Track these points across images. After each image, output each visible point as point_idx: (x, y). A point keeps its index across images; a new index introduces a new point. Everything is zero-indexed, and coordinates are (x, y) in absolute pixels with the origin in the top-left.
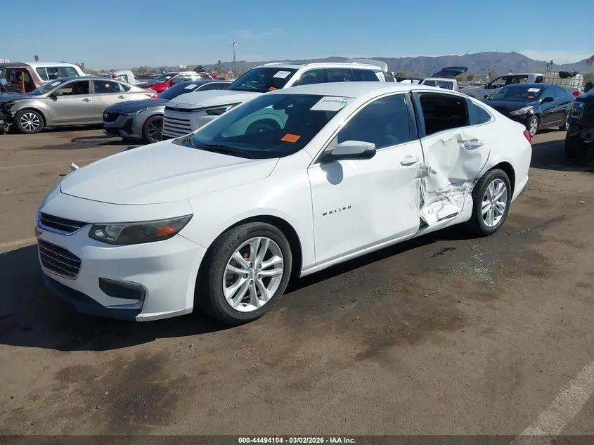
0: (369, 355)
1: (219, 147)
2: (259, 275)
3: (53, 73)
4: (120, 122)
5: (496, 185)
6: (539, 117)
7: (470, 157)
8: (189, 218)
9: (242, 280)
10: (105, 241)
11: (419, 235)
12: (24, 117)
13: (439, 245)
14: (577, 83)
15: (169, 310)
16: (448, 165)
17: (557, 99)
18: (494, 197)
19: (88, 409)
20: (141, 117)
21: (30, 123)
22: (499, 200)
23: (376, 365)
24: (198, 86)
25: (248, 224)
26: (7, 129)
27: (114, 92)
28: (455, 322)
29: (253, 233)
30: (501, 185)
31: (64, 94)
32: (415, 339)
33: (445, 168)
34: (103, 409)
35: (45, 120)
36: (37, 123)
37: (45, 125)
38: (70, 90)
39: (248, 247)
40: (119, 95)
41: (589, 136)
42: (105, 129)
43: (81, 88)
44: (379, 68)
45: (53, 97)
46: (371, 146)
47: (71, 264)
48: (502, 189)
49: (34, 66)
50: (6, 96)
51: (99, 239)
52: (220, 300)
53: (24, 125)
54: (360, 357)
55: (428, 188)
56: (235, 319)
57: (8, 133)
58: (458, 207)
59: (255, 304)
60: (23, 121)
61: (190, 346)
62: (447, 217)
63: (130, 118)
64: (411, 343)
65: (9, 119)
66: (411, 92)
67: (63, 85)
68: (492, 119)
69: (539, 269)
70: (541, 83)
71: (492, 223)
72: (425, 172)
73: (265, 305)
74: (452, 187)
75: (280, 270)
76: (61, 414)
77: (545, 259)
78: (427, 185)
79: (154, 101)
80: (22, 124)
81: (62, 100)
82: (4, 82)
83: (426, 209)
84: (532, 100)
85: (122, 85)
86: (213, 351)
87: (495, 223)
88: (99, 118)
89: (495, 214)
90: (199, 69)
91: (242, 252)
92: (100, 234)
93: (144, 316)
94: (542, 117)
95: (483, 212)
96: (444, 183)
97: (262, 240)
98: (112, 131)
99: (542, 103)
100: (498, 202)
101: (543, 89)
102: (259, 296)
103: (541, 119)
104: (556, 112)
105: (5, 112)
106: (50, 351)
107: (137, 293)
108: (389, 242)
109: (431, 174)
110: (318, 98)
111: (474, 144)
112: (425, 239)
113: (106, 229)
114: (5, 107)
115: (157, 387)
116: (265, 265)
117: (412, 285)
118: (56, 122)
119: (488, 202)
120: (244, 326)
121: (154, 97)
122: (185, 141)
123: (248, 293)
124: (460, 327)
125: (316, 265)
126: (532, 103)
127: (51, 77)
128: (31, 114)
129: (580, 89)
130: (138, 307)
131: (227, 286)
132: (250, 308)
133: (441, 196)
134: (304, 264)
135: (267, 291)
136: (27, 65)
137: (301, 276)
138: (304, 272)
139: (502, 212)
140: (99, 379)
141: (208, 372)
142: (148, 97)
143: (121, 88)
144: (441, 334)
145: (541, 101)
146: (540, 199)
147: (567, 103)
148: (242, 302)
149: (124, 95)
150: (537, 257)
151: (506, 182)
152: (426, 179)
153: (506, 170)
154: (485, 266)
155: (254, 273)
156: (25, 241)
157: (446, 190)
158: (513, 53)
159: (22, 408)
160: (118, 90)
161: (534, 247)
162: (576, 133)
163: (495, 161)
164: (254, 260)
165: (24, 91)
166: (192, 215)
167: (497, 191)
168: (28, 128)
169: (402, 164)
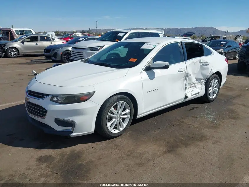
0: (169, 152)
1: (102, 63)
2: (121, 117)
3: (22, 32)
4: (52, 53)
5: (214, 81)
6: (225, 54)
7: (204, 69)
8: (94, 93)
9: (114, 120)
10: (57, 102)
11: (184, 101)
12: (10, 51)
13: (191, 106)
14: (240, 40)
15: (85, 132)
16: (196, 73)
17: (233, 46)
18: (214, 86)
19: (53, 174)
20: (60, 51)
21: (13, 53)
22: (215, 87)
23: (172, 156)
24: (84, 39)
25: (117, 96)
26: (3, 56)
27: (48, 41)
28: (202, 138)
29: (119, 100)
30: (216, 81)
31: (27, 41)
32: (186, 145)
33: (194, 74)
34: (59, 174)
35: (19, 52)
36: (16, 53)
37: (19, 54)
38: (29, 40)
39: (116, 105)
40: (50, 42)
41: (248, 61)
42: (45, 56)
43: (34, 39)
44: (161, 32)
45: (23, 42)
46: (168, 64)
47: (43, 112)
48: (217, 83)
49: (14, 29)
50: (2, 42)
51: (55, 101)
52: (105, 127)
53: (10, 54)
54: (165, 152)
55: (188, 82)
56: (111, 136)
57: (3, 57)
58: (199, 90)
59: (119, 130)
60: (10, 52)
61: (93, 147)
62: (195, 94)
63: (56, 52)
64: (186, 147)
65: (4, 51)
66: (181, 42)
67: (27, 37)
68: (213, 54)
69: (234, 116)
70: (225, 40)
71: (213, 97)
72: (187, 75)
73: (123, 130)
74: (197, 82)
75: (129, 116)
76: (41, 176)
77: (236, 112)
78: (188, 81)
79: (65, 45)
80: (9, 54)
81: (26, 44)
82: (1, 36)
83: (187, 90)
84: (222, 47)
85: (52, 38)
86: (103, 149)
87: (214, 97)
88: (42, 52)
89: (214, 93)
90: (83, 32)
91: (114, 107)
92: (55, 99)
93: (74, 134)
94: (227, 53)
95: (209, 92)
96: (194, 80)
97: (122, 103)
98: (48, 57)
99: (226, 48)
100: (215, 88)
101: (227, 42)
102: (120, 126)
103: (226, 54)
104: (232, 52)
105: (2, 48)
106: (33, 149)
107: (72, 124)
108: (173, 104)
109: (189, 76)
110: (143, 43)
111: (206, 64)
112: (187, 103)
113: (58, 98)
114: (2, 46)
115: (80, 165)
116: (123, 113)
117: (182, 122)
118: (24, 53)
119: (211, 88)
120: (114, 139)
121: (65, 43)
122: (85, 61)
123: (116, 125)
124: (205, 140)
125: (143, 113)
126: (223, 48)
127: (21, 34)
128: (13, 50)
129: (241, 42)
130: (71, 130)
131: (108, 122)
132: (117, 131)
133: (192, 85)
134: (139, 113)
135: (123, 124)
136: (11, 29)
137: (137, 118)
138: (138, 117)
139: (216, 92)
140: (56, 161)
141: (101, 159)
142: (62, 43)
143: (51, 39)
144: (197, 143)
145: (226, 47)
146: (230, 87)
147: (237, 48)
148: (113, 129)
149: (52, 42)
150: (232, 111)
151: (218, 80)
152: (187, 78)
153: (218, 75)
154: (211, 115)
155: (119, 116)
156: (16, 102)
157: (194, 83)
158: (212, 28)
159: (23, 174)
160: (50, 40)
161: (231, 107)
162: (243, 60)
163: (214, 71)
164: (119, 111)
165: (10, 40)
166: (95, 92)
167: (215, 83)
168: (12, 55)
169: (178, 72)
